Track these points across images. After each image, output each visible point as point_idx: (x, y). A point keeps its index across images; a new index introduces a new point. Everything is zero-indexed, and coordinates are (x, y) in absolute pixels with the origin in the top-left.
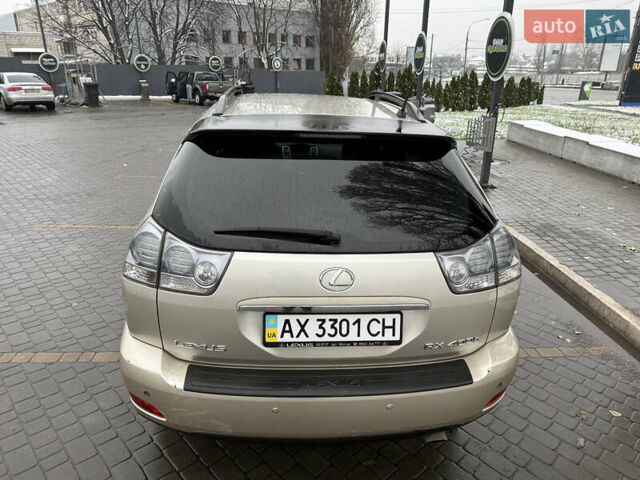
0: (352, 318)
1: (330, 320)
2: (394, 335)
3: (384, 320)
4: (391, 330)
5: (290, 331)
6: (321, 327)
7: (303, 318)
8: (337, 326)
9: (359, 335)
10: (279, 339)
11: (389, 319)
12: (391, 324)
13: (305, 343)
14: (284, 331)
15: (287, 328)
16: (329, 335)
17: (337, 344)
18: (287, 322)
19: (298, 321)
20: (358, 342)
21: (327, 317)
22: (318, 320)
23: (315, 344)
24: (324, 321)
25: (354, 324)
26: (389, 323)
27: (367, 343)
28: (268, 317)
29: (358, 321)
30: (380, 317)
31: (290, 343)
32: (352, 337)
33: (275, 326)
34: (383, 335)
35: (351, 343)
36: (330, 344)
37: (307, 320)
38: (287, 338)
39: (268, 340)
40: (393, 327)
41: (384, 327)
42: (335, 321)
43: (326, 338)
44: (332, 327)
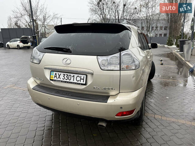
0: (72, 75)
1: (66, 75)
2: (83, 82)
3: (81, 77)
4: (83, 80)
5: (56, 77)
6: (64, 76)
7: (60, 73)
8: (68, 77)
9: (73, 80)
10: (53, 79)
11: (82, 76)
12: (83, 78)
13: (59, 81)
14: (55, 77)
15: (56, 76)
16: (66, 79)
17: (67, 82)
18: (56, 74)
19: (58, 74)
20: (73, 82)
21: (66, 74)
22: (63, 74)
23: (62, 81)
24: (65, 75)
25: (72, 77)
26: (82, 78)
27: (76, 83)
28: (51, 72)
29: (74, 76)
30: (80, 75)
31: (56, 80)
32: (72, 81)
33: (53, 75)
34: (80, 81)
35: (71, 83)
36: (65, 82)
37: (61, 74)
38: (55, 79)
39: (51, 78)
40: (83, 79)
41: (81, 79)
42: (68, 75)
43: (65, 80)
44: (67, 77)
